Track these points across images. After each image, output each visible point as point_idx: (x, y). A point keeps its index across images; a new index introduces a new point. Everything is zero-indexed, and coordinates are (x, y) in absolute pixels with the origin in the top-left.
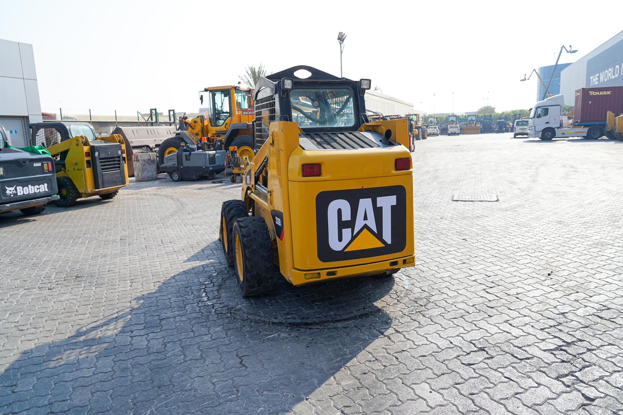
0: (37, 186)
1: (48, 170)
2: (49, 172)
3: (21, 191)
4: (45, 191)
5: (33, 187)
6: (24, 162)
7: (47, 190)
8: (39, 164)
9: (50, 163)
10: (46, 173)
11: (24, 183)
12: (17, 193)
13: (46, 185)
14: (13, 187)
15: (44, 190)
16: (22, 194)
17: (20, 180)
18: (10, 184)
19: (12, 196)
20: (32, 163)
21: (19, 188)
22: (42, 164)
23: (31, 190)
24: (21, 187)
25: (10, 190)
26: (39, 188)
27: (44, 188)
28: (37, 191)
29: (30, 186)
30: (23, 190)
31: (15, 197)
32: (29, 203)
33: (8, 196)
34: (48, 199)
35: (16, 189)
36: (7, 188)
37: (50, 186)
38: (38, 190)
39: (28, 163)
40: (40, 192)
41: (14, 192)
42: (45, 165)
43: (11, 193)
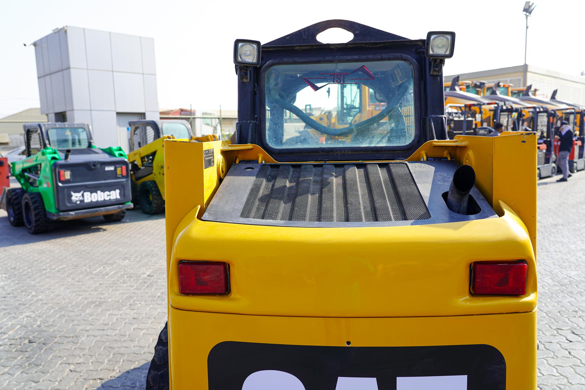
0: (107, 193)
1: (122, 175)
2: (123, 177)
3: (89, 197)
4: (117, 199)
5: (102, 193)
6: (95, 165)
7: (118, 197)
8: (112, 168)
9: (124, 167)
10: (119, 178)
11: (93, 189)
12: (83, 200)
13: (118, 191)
14: (79, 192)
15: (115, 198)
16: (89, 201)
17: (89, 185)
18: (77, 189)
19: (78, 202)
20: (103, 166)
21: (87, 195)
22: (116, 169)
23: (100, 196)
24: (89, 193)
25: (76, 197)
26: (110, 195)
27: (115, 195)
28: (107, 198)
29: (99, 192)
30: (91, 196)
31: (82, 204)
32: (97, 211)
33: (73, 203)
34: (119, 208)
35: (83, 195)
36: (72, 193)
37: (123, 192)
38: (109, 197)
39: (98, 166)
40: (110, 199)
41: (81, 198)
42: (119, 170)
43: (77, 199)
